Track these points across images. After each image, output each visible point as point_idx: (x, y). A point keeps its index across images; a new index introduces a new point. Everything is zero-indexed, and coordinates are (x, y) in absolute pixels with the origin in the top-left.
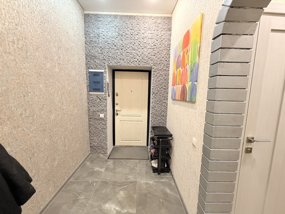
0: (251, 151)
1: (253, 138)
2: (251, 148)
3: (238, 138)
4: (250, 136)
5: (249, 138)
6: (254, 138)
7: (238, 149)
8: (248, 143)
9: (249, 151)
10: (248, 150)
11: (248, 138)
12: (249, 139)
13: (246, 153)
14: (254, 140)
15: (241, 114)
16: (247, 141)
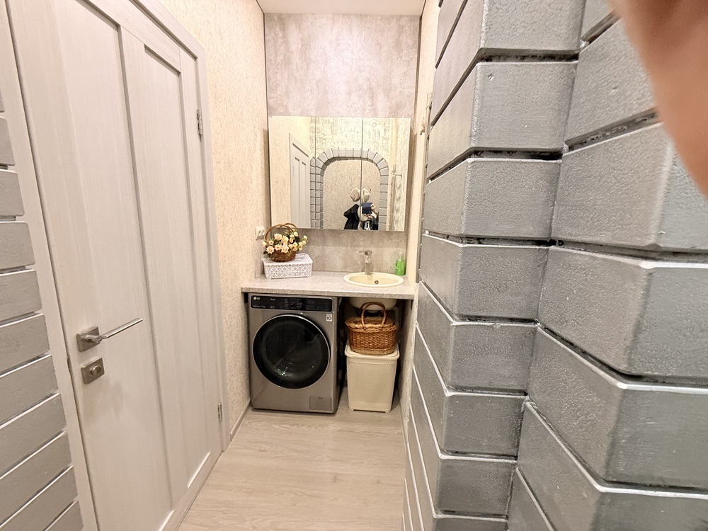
0: (100, 371)
1: (95, 331)
2: (100, 361)
3: (39, 358)
4: (84, 327)
5: (82, 337)
6: (97, 329)
7: (52, 395)
8: (84, 350)
9: (93, 373)
10: (91, 372)
11: (78, 336)
12: (84, 340)
13: (88, 383)
14: (100, 334)
15: (23, 268)
16: (81, 348)
